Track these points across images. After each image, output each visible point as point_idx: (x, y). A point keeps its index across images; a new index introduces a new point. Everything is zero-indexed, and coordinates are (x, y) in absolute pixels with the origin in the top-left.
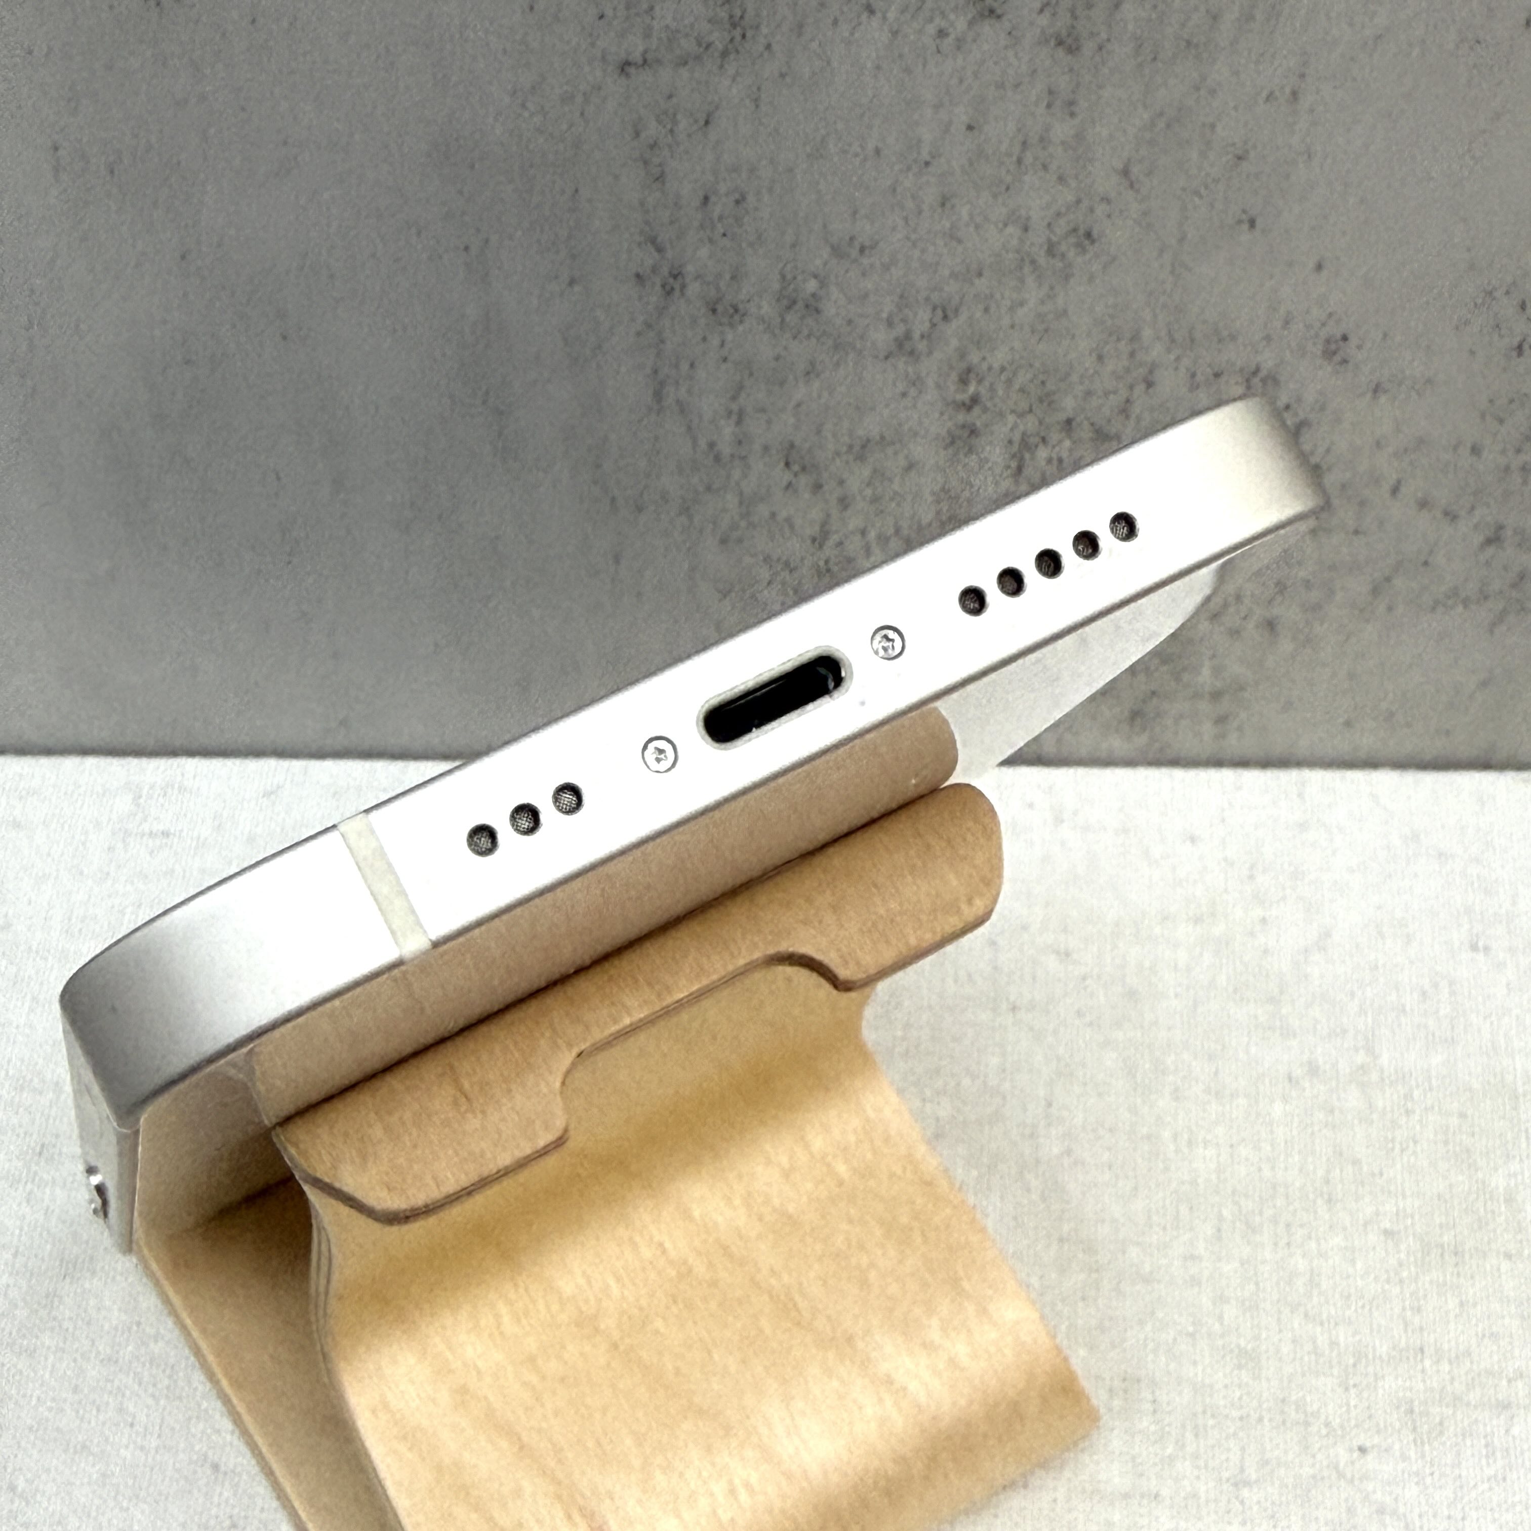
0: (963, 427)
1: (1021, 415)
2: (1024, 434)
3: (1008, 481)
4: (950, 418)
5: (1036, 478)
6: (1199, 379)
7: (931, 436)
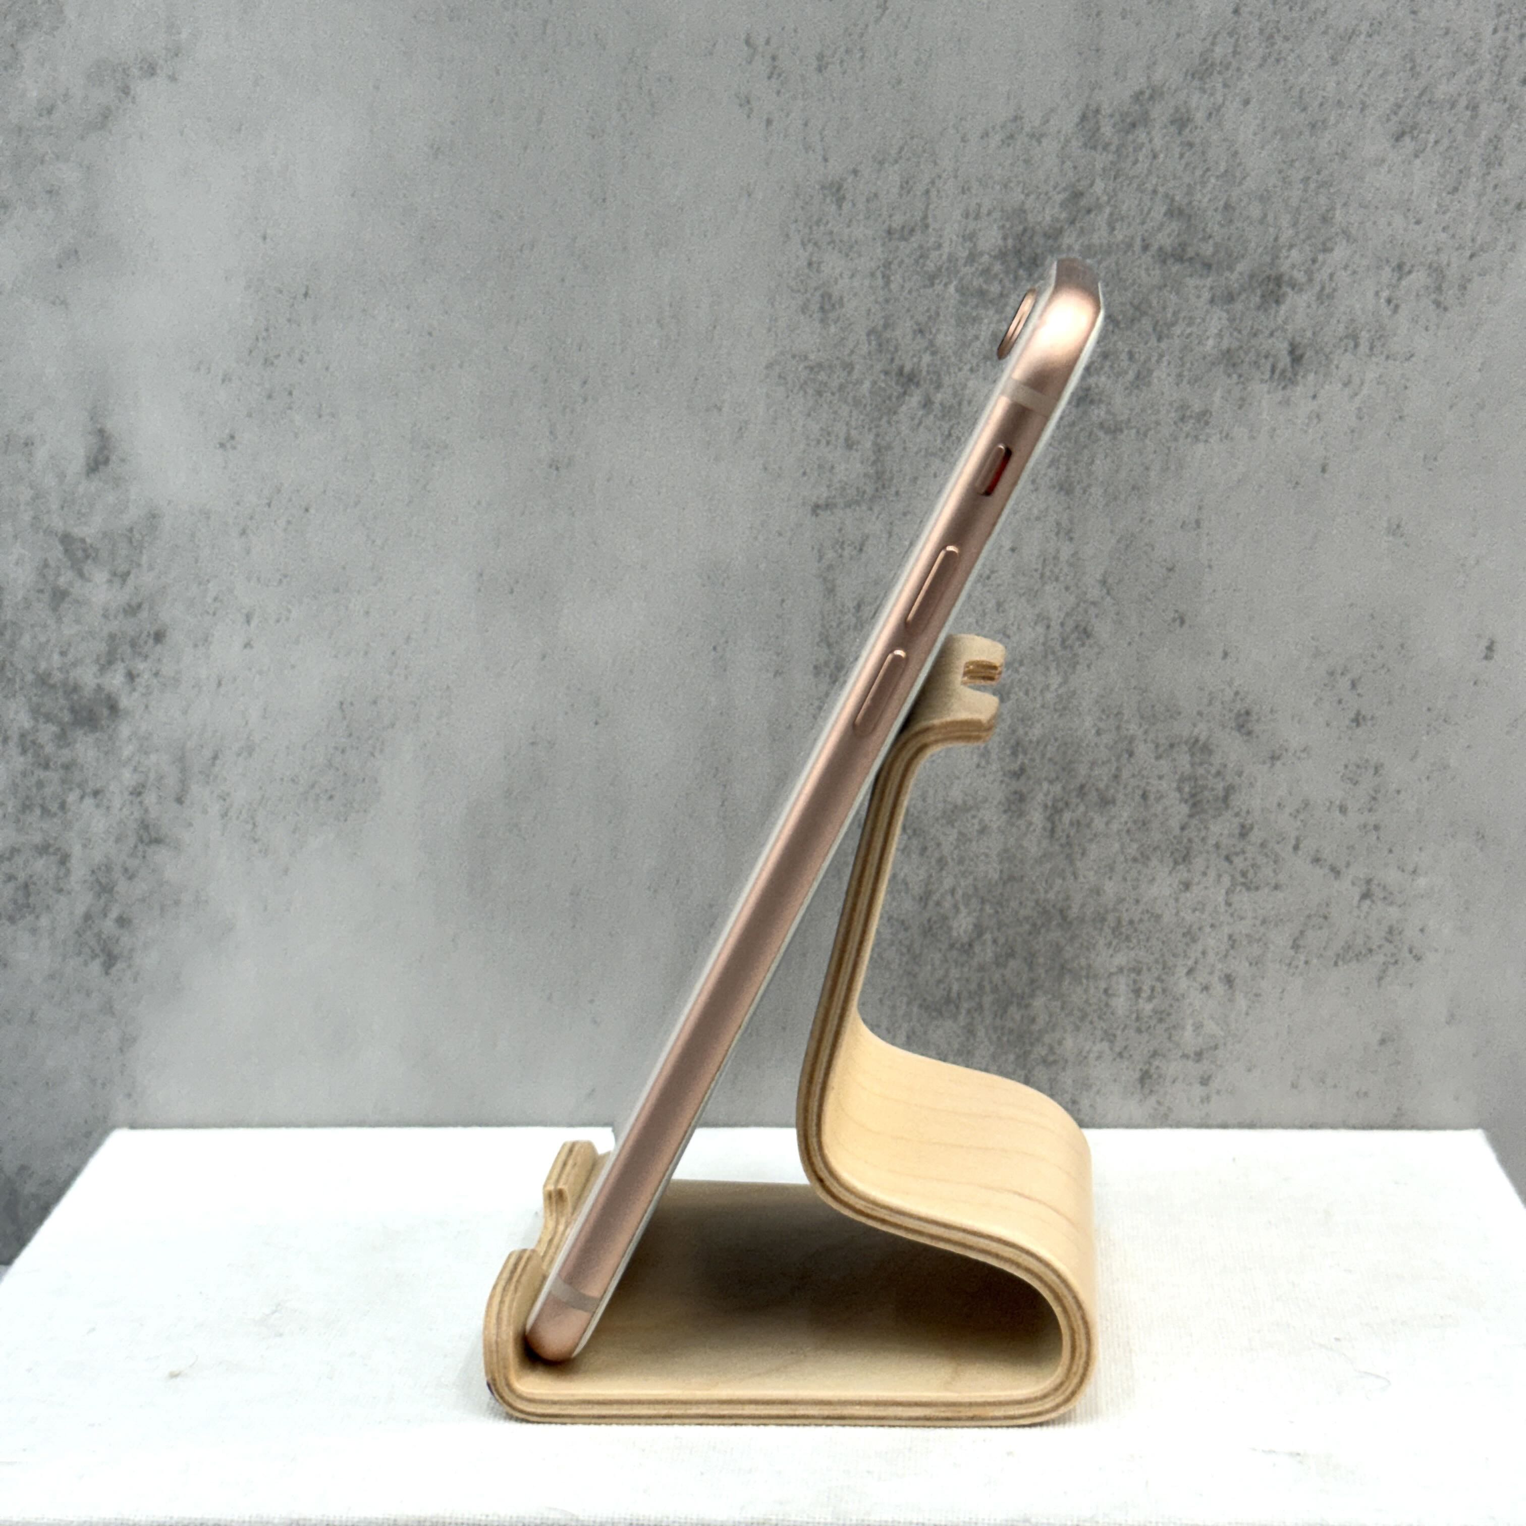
0: (1015, 793)
1: (1051, 782)
2: (1055, 800)
3: (1045, 843)
4: (1008, 785)
5: (1063, 840)
6: (1161, 750)
7: (995, 802)
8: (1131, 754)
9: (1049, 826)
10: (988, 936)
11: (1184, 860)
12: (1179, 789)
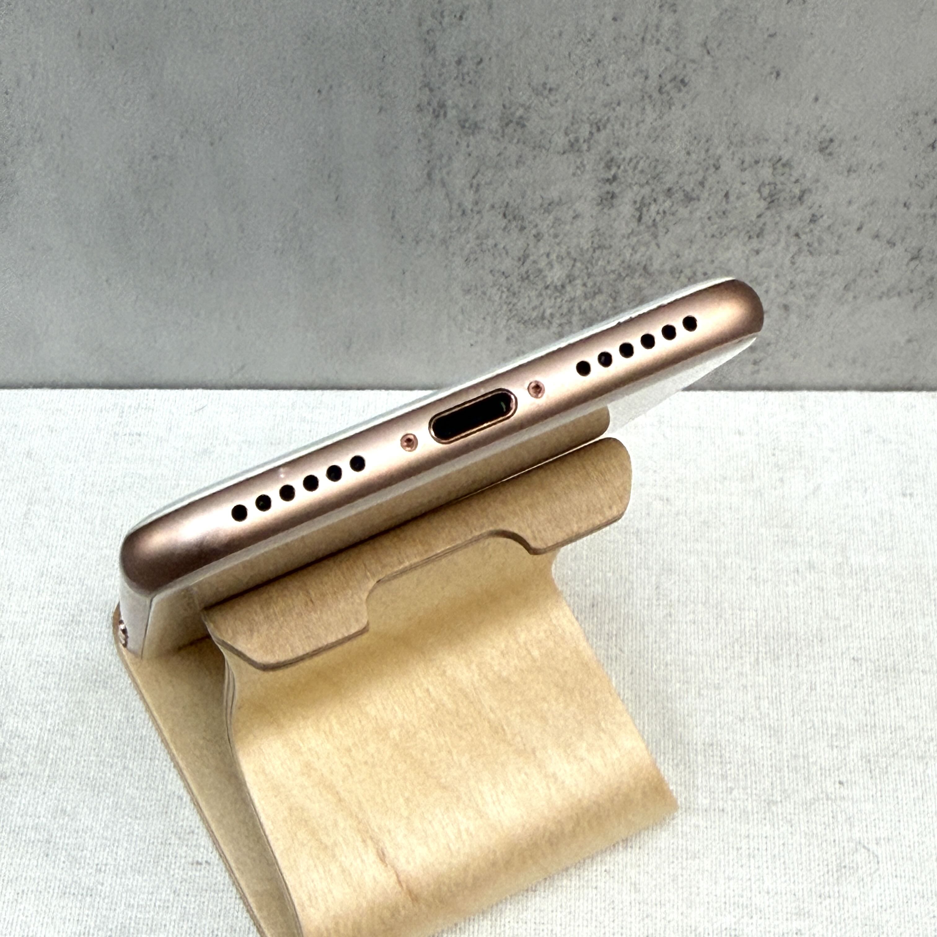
0: (608, 193)
1: (642, 186)
2: (644, 198)
3: (634, 225)
4: (600, 188)
5: (650, 223)
6: (746, 165)
7: (589, 198)
8: (717, 168)
9: (637, 214)
10: (579, 282)
11: (758, 237)
12: (759, 191)
